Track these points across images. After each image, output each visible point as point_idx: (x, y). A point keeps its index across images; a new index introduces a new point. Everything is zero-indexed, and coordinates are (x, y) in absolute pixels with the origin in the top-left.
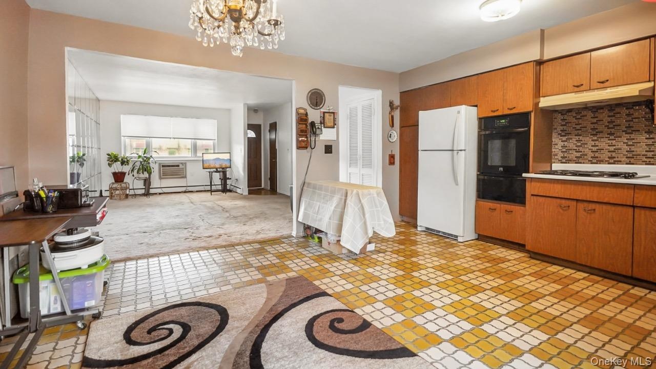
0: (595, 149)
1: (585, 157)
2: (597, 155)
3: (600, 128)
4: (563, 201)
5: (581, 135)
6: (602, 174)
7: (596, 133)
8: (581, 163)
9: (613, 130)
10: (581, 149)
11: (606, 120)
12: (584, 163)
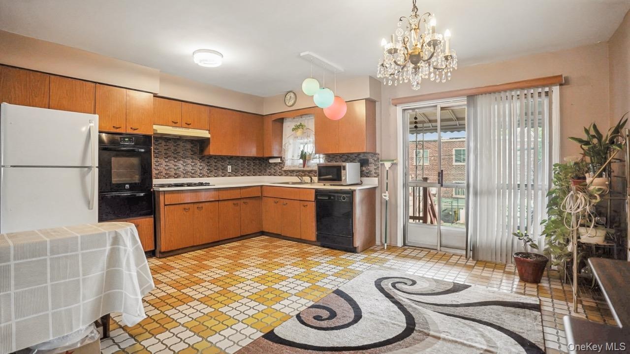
0: (167, 168)
1: (162, 174)
2: (168, 172)
3: (170, 153)
4: (186, 205)
5: (158, 158)
6: (170, 186)
7: (167, 157)
8: (158, 178)
9: (176, 155)
10: (159, 168)
11: (173, 148)
12: (160, 178)
